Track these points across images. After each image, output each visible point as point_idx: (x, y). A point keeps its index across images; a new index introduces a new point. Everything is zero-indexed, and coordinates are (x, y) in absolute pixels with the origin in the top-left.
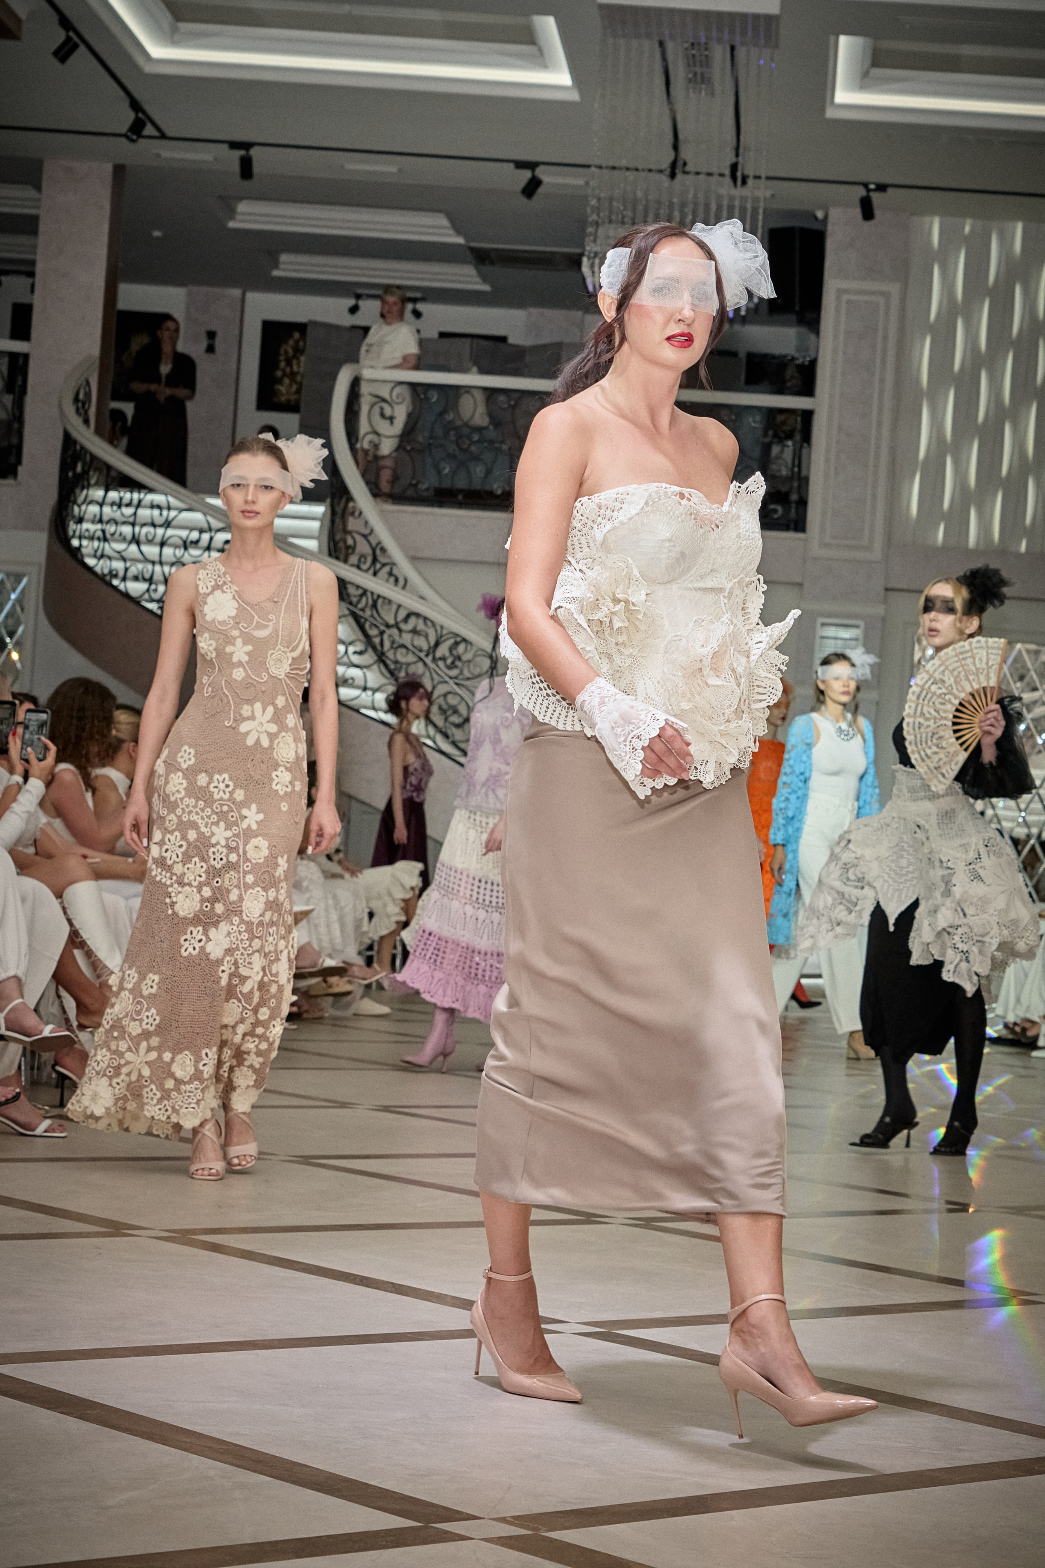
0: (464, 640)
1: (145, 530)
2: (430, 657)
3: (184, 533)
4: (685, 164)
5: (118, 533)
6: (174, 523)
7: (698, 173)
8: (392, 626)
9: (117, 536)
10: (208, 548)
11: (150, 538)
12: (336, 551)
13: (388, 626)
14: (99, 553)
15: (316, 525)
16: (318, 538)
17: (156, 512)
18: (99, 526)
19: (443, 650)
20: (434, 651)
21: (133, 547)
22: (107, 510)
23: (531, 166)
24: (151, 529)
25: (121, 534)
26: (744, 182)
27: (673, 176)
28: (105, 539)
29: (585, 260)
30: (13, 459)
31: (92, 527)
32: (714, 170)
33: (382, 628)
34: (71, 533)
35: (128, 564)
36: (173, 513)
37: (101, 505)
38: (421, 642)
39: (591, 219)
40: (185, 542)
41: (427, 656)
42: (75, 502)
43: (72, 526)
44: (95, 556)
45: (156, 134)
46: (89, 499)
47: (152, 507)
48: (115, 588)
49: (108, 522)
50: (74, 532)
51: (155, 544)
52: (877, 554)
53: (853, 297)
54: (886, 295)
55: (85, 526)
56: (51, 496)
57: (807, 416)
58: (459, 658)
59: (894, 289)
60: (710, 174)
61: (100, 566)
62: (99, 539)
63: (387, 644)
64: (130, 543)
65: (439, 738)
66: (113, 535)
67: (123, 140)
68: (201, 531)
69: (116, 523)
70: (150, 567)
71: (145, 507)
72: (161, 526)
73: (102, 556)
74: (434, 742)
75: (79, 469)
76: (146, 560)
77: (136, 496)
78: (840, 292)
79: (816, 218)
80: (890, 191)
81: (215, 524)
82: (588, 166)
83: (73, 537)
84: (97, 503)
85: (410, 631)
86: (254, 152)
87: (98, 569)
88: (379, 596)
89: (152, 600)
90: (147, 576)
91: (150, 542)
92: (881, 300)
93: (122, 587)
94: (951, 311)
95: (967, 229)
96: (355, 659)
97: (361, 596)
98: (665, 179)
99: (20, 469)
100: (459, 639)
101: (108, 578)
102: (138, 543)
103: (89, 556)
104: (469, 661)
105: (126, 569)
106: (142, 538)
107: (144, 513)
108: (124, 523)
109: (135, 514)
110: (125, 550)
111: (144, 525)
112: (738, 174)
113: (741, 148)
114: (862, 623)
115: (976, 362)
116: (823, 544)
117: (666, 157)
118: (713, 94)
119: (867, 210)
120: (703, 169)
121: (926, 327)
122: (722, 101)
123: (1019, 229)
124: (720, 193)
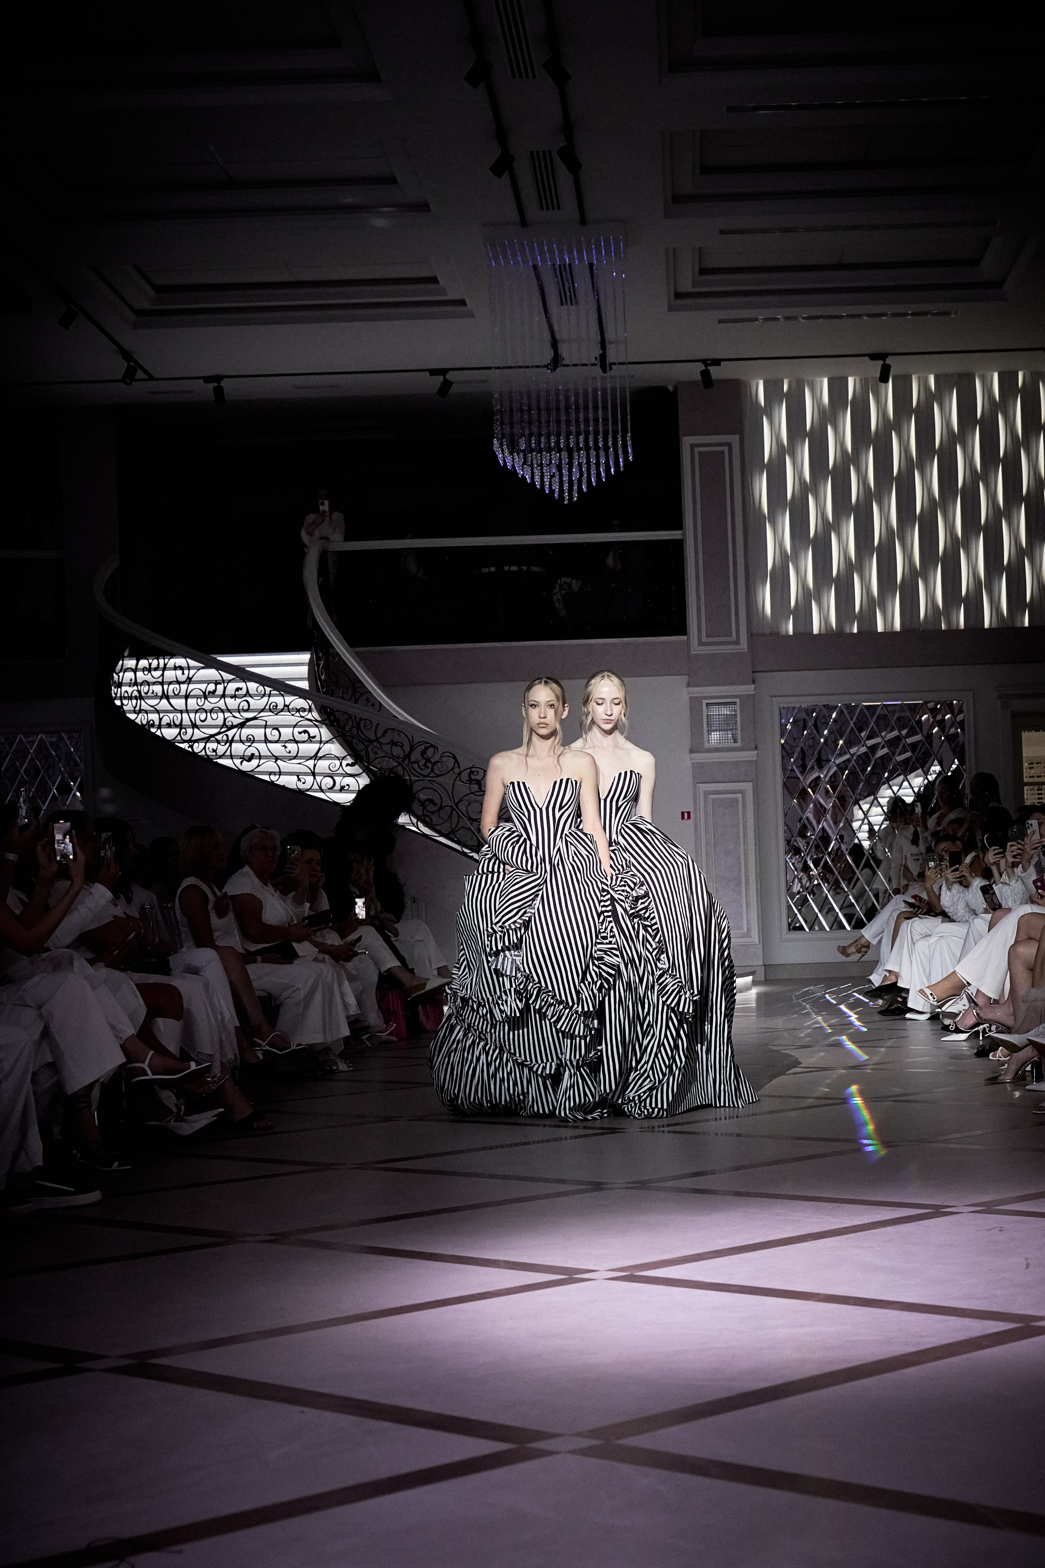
0: (432, 746)
1: (171, 687)
2: (406, 762)
3: (203, 686)
4: (564, 359)
5: (151, 691)
6: (194, 680)
7: (574, 365)
8: (374, 741)
9: (149, 694)
10: (224, 696)
11: (176, 693)
12: (323, 688)
13: (370, 741)
14: (137, 709)
15: (306, 668)
16: (309, 679)
17: (179, 672)
18: (135, 688)
19: (416, 755)
20: (408, 756)
21: (164, 701)
22: (140, 674)
23: (443, 372)
24: (177, 686)
25: (153, 693)
26: (610, 367)
27: (555, 369)
28: (141, 697)
29: (495, 441)
31: (130, 690)
32: (587, 361)
33: (366, 744)
34: (113, 696)
35: (161, 715)
36: (192, 672)
37: (135, 671)
38: (397, 751)
39: (495, 409)
40: (204, 693)
41: (403, 761)
42: (114, 671)
43: (114, 690)
44: (134, 712)
45: (147, 377)
46: (124, 668)
47: (175, 668)
48: (154, 735)
49: (141, 684)
50: (116, 694)
51: (181, 697)
52: (744, 645)
53: (704, 449)
54: (729, 445)
55: (124, 689)
57: (678, 546)
58: (428, 760)
59: (735, 439)
60: (584, 365)
61: (141, 719)
62: (136, 698)
63: (372, 756)
64: (161, 698)
65: (420, 825)
66: (146, 693)
67: (120, 385)
68: (217, 683)
69: (149, 684)
70: (179, 715)
71: (170, 669)
72: (183, 683)
73: (140, 711)
74: (418, 828)
75: (114, 644)
76: (175, 710)
77: (161, 661)
78: (693, 446)
79: (668, 390)
80: (724, 365)
81: (227, 676)
82: (490, 368)
83: (115, 698)
84: (132, 670)
85: (389, 744)
86: (225, 383)
87: (138, 721)
88: (361, 719)
89: (184, 741)
90: (178, 723)
91: (177, 696)
92: (726, 449)
93: (158, 733)
94: (781, 452)
95: (787, 387)
96: (349, 770)
97: (347, 720)
98: (549, 372)
100: (427, 745)
101: (147, 728)
102: (168, 698)
103: (130, 712)
104: (438, 762)
105: (160, 719)
106: (171, 693)
107: (170, 675)
108: (154, 683)
109: (163, 675)
110: (158, 705)
111: (170, 683)
112: (603, 363)
113: (603, 344)
114: (737, 700)
115: (804, 489)
116: (701, 644)
117: (549, 355)
118: (579, 303)
119: (707, 380)
120: (577, 361)
121: (762, 466)
122: (586, 308)
123: (825, 384)
124: (593, 378)
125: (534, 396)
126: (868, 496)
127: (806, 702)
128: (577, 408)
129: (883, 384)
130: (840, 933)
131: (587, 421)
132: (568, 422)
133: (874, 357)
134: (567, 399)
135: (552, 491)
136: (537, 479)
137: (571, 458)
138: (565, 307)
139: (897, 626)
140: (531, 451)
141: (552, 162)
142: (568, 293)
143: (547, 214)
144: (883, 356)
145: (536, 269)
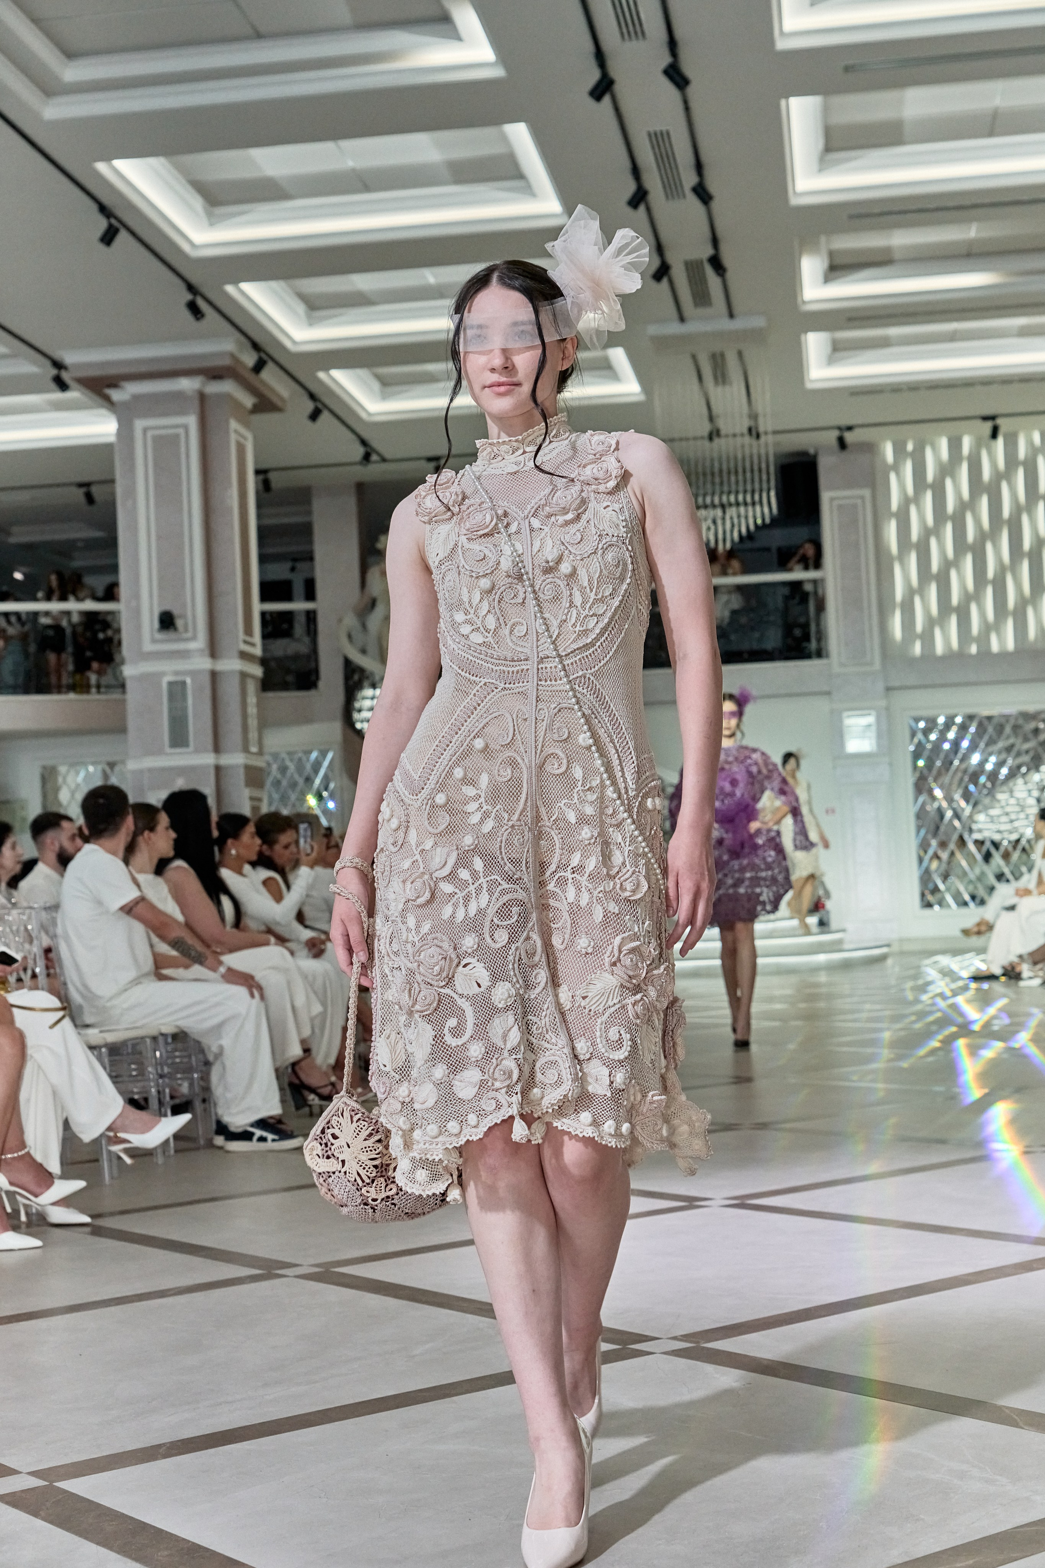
4: (718, 430)
7: (727, 436)
26: (758, 436)
27: (711, 439)
30: (313, 678)
32: (738, 432)
34: (354, 720)
42: (355, 699)
45: (380, 460)
46: (364, 696)
50: (357, 718)
52: (877, 665)
53: (840, 502)
54: (862, 498)
55: (364, 714)
56: (340, 699)
59: (867, 493)
60: (735, 435)
67: (359, 468)
75: (356, 678)
78: (832, 499)
79: (809, 454)
80: (856, 430)
83: (357, 722)
84: (369, 698)
92: (859, 501)
94: (906, 502)
95: (910, 447)
98: (707, 443)
99: (320, 683)
112: (753, 432)
113: (754, 416)
114: (874, 713)
115: (927, 533)
116: (842, 665)
117: (705, 428)
118: (731, 384)
119: (842, 444)
120: (731, 432)
121: (892, 515)
122: (737, 388)
123: (944, 443)
124: (743, 446)
126: (982, 537)
127: (931, 713)
128: (729, 473)
129: (993, 443)
130: (964, 911)
131: (737, 482)
132: (722, 483)
133: (985, 418)
134: (721, 464)
137: (724, 512)
138: (720, 389)
139: (1010, 645)
141: (703, 269)
142: (721, 376)
143: (701, 311)
144: (992, 418)
145: (694, 357)
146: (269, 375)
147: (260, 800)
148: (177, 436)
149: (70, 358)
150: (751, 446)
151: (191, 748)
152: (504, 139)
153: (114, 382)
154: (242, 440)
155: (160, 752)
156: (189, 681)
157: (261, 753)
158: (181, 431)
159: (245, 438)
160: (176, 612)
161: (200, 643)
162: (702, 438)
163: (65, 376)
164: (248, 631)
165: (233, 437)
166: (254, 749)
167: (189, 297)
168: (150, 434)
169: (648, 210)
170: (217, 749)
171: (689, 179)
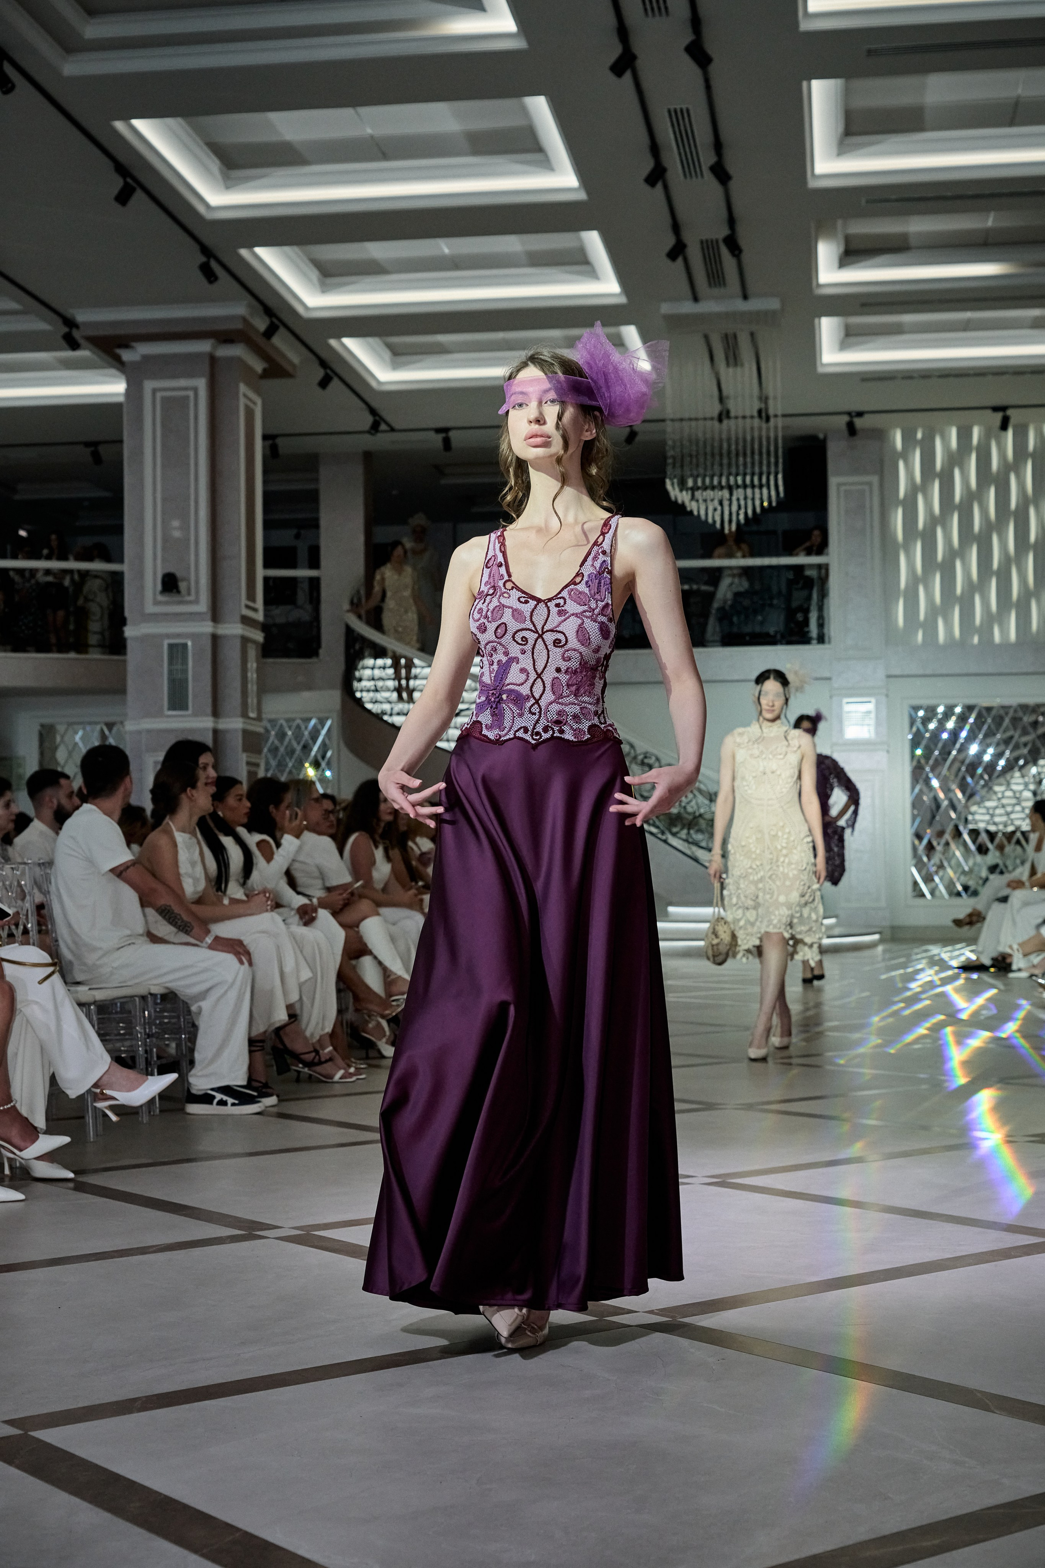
4: (728, 412)
6: (420, 676)
7: (736, 418)
9: (384, 689)
14: (374, 701)
18: (372, 683)
22: (376, 672)
26: (768, 419)
27: (720, 420)
28: (376, 690)
29: (668, 480)
30: (315, 646)
31: (368, 684)
32: (748, 414)
34: (355, 689)
35: (392, 705)
37: (373, 668)
39: (668, 454)
42: (356, 669)
43: (356, 684)
44: (371, 702)
45: (389, 429)
46: (365, 666)
48: (386, 722)
49: (377, 680)
50: (357, 688)
52: (879, 653)
53: (848, 488)
54: (870, 484)
55: (364, 683)
56: (341, 667)
59: (875, 479)
60: (744, 417)
61: (375, 709)
62: (373, 691)
64: (393, 691)
66: (382, 687)
67: (368, 436)
73: (376, 702)
75: (357, 647)
78: (839, 485)
79: (819, 438)
80: (866, 416)
82: (665, 420)
83: (357, 691)
84: (370, 668)
86: (452, 434)
87: (374, 711)
92: (866, 488)
93: (389, 721)
94: (913, 490)
95: (919, 435)
98: (716, 424)
99: (321, 651)
101: (380, 716)
103: (367, 702)
105: (392, 709)
110: (391, 696)
112: (763, 415)
113: (764, 399)
114: (873, 700)
115: (933, 522)
117: (715, 409)
118: (742, 365)
119: (851, 429)
120: (740, 414)
121: (898, 502)
122: (749, 369)
123: (954, 432)
124: (752, 429)
125: (701, 444)
126: (989, 528)
127: (931, 702)
128: (737, 455)
129: (1003, 433)
130: (957, 901)
131: (745, 464)
132: (729, 465)
133: (996, 409)
134: (729, 446)
135: (714, 522)
136: (702, 513)
137: (731, 494)
138: (731, 370)
139: (1013, 636)
140: (698, 488)
141: (718, 248)
142: (733, 358)
143: (716, 291)
144: (1002, 409)
145: (706, 338)
146: (279, 341)
147: (257, 765)
148: (187, 397)
149: (82, 316)
150: (760, 429)
151: (190, 712)
152: (525, 112)
153: (125, 342)
154: (251, 405)
155: (159, 714)
156: (190, 643)
157: (259, 718)
158: (191, 394)
159: (255, 403)
160: (179, 574)
161: (203, 606)
162: (712, 419)
163: (76, 334)
164: (251, 596)
165: (242, 401)
166: (252, 715)
167: (203, 259)
168: (159, 395)
169: (666, 187)
170: (216, 713)
171: (707, 158)
